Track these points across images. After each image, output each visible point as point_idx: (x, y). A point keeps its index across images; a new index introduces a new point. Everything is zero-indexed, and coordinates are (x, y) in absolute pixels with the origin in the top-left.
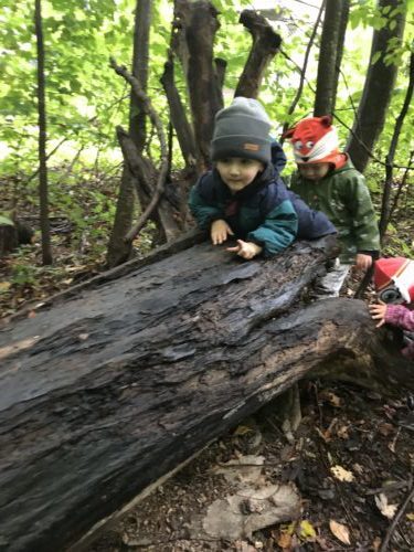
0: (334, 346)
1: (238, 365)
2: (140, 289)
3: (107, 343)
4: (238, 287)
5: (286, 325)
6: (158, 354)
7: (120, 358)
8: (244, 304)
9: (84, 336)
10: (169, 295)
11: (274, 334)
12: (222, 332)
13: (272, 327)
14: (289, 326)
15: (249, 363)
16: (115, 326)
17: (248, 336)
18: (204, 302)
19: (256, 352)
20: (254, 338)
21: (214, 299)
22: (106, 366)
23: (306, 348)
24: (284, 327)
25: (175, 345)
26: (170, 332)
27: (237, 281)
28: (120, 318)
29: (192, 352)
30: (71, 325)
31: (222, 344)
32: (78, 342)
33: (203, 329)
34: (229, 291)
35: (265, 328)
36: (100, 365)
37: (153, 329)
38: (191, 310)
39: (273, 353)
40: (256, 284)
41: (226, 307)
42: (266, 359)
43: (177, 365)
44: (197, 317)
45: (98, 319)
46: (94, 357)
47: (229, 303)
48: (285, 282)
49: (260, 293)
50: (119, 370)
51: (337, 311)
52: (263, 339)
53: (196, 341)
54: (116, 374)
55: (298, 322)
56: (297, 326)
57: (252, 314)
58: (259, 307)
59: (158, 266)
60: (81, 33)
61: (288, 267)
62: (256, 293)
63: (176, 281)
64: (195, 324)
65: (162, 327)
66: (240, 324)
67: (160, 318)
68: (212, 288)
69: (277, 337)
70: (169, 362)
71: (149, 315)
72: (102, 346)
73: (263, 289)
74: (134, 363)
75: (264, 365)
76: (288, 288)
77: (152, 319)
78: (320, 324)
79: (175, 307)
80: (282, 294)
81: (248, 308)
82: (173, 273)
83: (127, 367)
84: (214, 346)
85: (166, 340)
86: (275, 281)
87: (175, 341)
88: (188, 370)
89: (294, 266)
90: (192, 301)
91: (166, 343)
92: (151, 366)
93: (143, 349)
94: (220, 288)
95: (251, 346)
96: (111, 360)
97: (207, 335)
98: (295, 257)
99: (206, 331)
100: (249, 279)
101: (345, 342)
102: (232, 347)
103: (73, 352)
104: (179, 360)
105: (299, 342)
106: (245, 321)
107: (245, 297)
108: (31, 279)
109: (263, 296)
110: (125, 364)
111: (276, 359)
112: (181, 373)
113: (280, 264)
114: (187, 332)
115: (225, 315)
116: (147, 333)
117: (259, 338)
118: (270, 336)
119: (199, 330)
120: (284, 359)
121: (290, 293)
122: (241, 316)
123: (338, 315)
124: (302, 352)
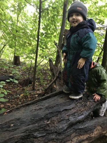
0: (101, 135)
1: (60, 141)
2: (35, 110)
3: (18, 128)
4: (66, 112)
5: (81, 127)
6: (32, 134)
7: (19, 135)
8: (67, 118)
9: (12, 125)
10: (42, 113)
11: (77, 130)
12: (57, 128)
13: (76, 127)
14: (83, 127)
15: (65, 140)
16: (22, 123)
17: (66, 130)
18: (53, 116)
19: (68, 136)
20: (68, 131)
21: (57, 115)
22: (14, 137)
23: (89, 135)
24: (80, 127)
25: (40, 131)
26: (38, 127)
27: (66, 110)
28: (25, 120)
29: (45, 134)
30: (11, 120)
31: (56, 132)
32: (10, 127)
33: (50, 126)
34: (63, 113)
35: (73, 127)
36: (12, 137)
37: (33, 125)
38: (48, 119)
39: (76, 136)
40: (73, 111)
41: (60, 119)
42: (72, 139)
43: (39, 138)
44: (49, 122)
45: (18, 119)
46: (12, 133)
47: (62, 118)
48: (83, 111)
49: (73, 114)
50: (18, 139)
51: (102, 122)
52: (72, 131)
53: (47, 130)
54: (16, 140)
55: (86, 126)
56: (86, 127)
57: (69, 122)
58: (72, 119)
59: (44, 102)
60: (49, 35)
61: (85, 105)
62: (72, 114)
63: (47, 108)
64: (48, 124)
65: (37, 125)
66: (64, 125)
67: (37, 121)
68: (57, 112)
69: (77, 131)
70: (36, 137)
71: (34, 120)
72: (16, 130)
73: (75, 113)
74: (23, 137)
75: (72, 140)
76: (84, 113)
77: (34, 121)
78: (95, 127)
79: (42, 118)
80: (81, 115)
81: (68, 119)
82: (47, 105)
83: (21, 138)
84: (53, 133)
85: (36, 129)
86: (80, 110)
87: (40, 130)
88: (42, 141)
89: (87, 105)
90: (49, 116)
91: (37, 130)
92: (29, 138)
93: (28, 132)
94: (60, 112)
95: (67, 134)
96: (16, 135)
97: (51, 128)
98: (88, 102)
99: (51, 127)
100: (70, 109)
101: (105, 134)
102: (59, 134)
103: (7, 130)
104: (40, 137)
105: (86, 133)
106: (66, 124)
107: (68, 116)
108: (28, 94)
109: (74, 115)
110: (20, 137)
111: (76, 138)
112: (39, 141)
113: (83, 104)
114: (44, 127)
115: (59, 122)
116: (31, 126)
117: (70, 131)
118: (75, 130)
119: (49, 126)
120: (80, 139)
121: (85, 115)
122: (65, 122)
123: (102, 124)
124: (87, 137)
